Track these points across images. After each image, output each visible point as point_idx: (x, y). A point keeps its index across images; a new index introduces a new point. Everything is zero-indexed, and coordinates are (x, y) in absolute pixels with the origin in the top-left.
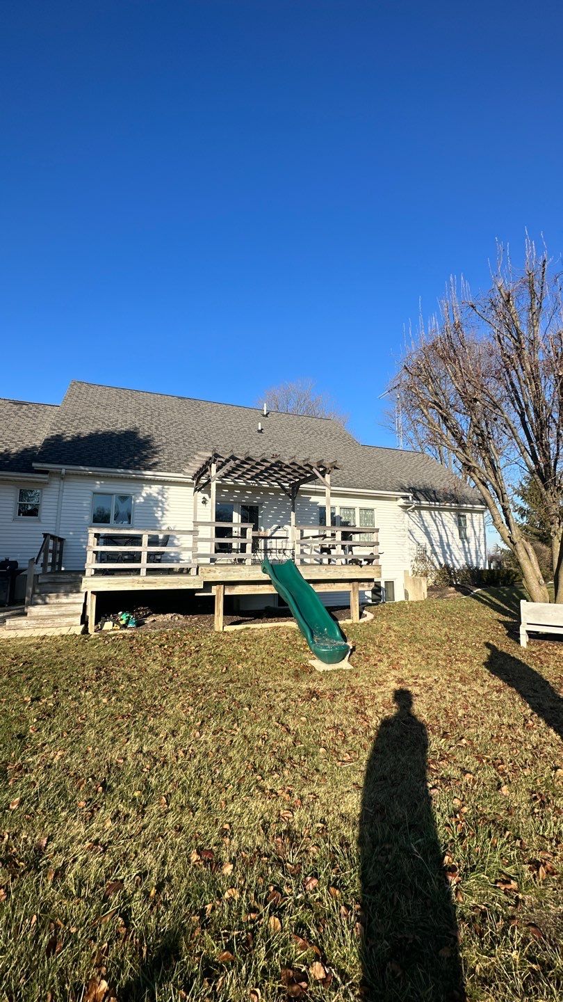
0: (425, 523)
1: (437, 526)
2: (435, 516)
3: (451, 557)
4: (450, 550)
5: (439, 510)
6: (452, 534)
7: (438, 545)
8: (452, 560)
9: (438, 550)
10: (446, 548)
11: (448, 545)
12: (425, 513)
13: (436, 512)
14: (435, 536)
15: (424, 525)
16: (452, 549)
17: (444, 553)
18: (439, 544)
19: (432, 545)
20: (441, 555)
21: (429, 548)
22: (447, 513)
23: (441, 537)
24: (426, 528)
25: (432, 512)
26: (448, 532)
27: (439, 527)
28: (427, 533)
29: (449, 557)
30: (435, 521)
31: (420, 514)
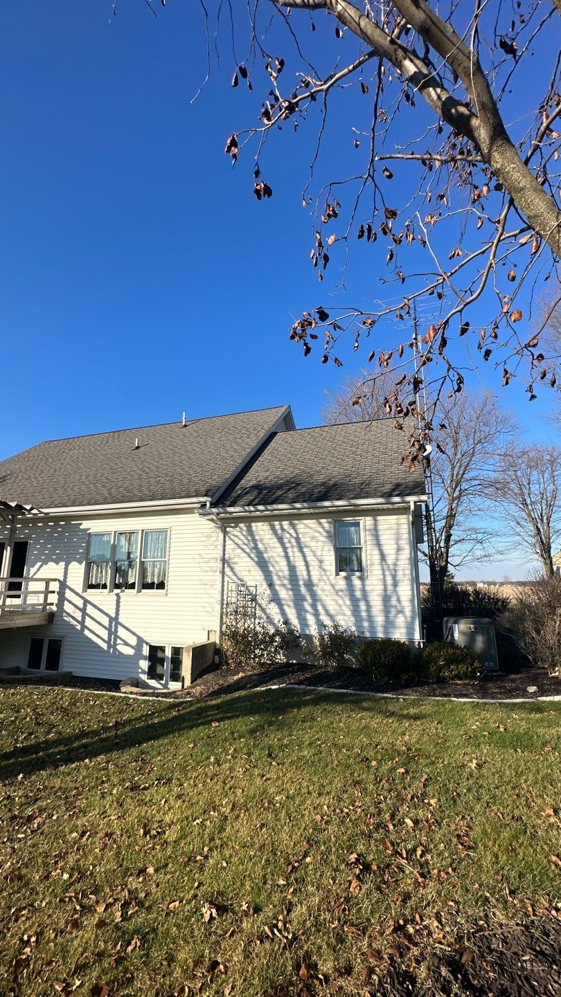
0: (260, 546)
1: (285, 549)
2: (283, 530)
3: (314, 606)
4: (314, 595)
5: (291, 517)
6: (321, 562)
7: (284, 585)
8: (317, 615)
9: (284, 594)
10: (303, 590)
11: (310, 585)
12: (261, 529)
13: (286, 524)
14: (280, 567)
15: (256, 548)
16: (319, 592)
17: (298, 601)
18: (286, 582)
19: (271, 585)
20: (291, 604)
21: (264, 590)
22: (312, 523)
23: (292, 569)
24: (260, 554)
25: (276, 523)
26: (310, 558)
27: (289, 550)
28: (263, 564)
29: (308, 607)
30: (280, 540)
31: (250, 531)
